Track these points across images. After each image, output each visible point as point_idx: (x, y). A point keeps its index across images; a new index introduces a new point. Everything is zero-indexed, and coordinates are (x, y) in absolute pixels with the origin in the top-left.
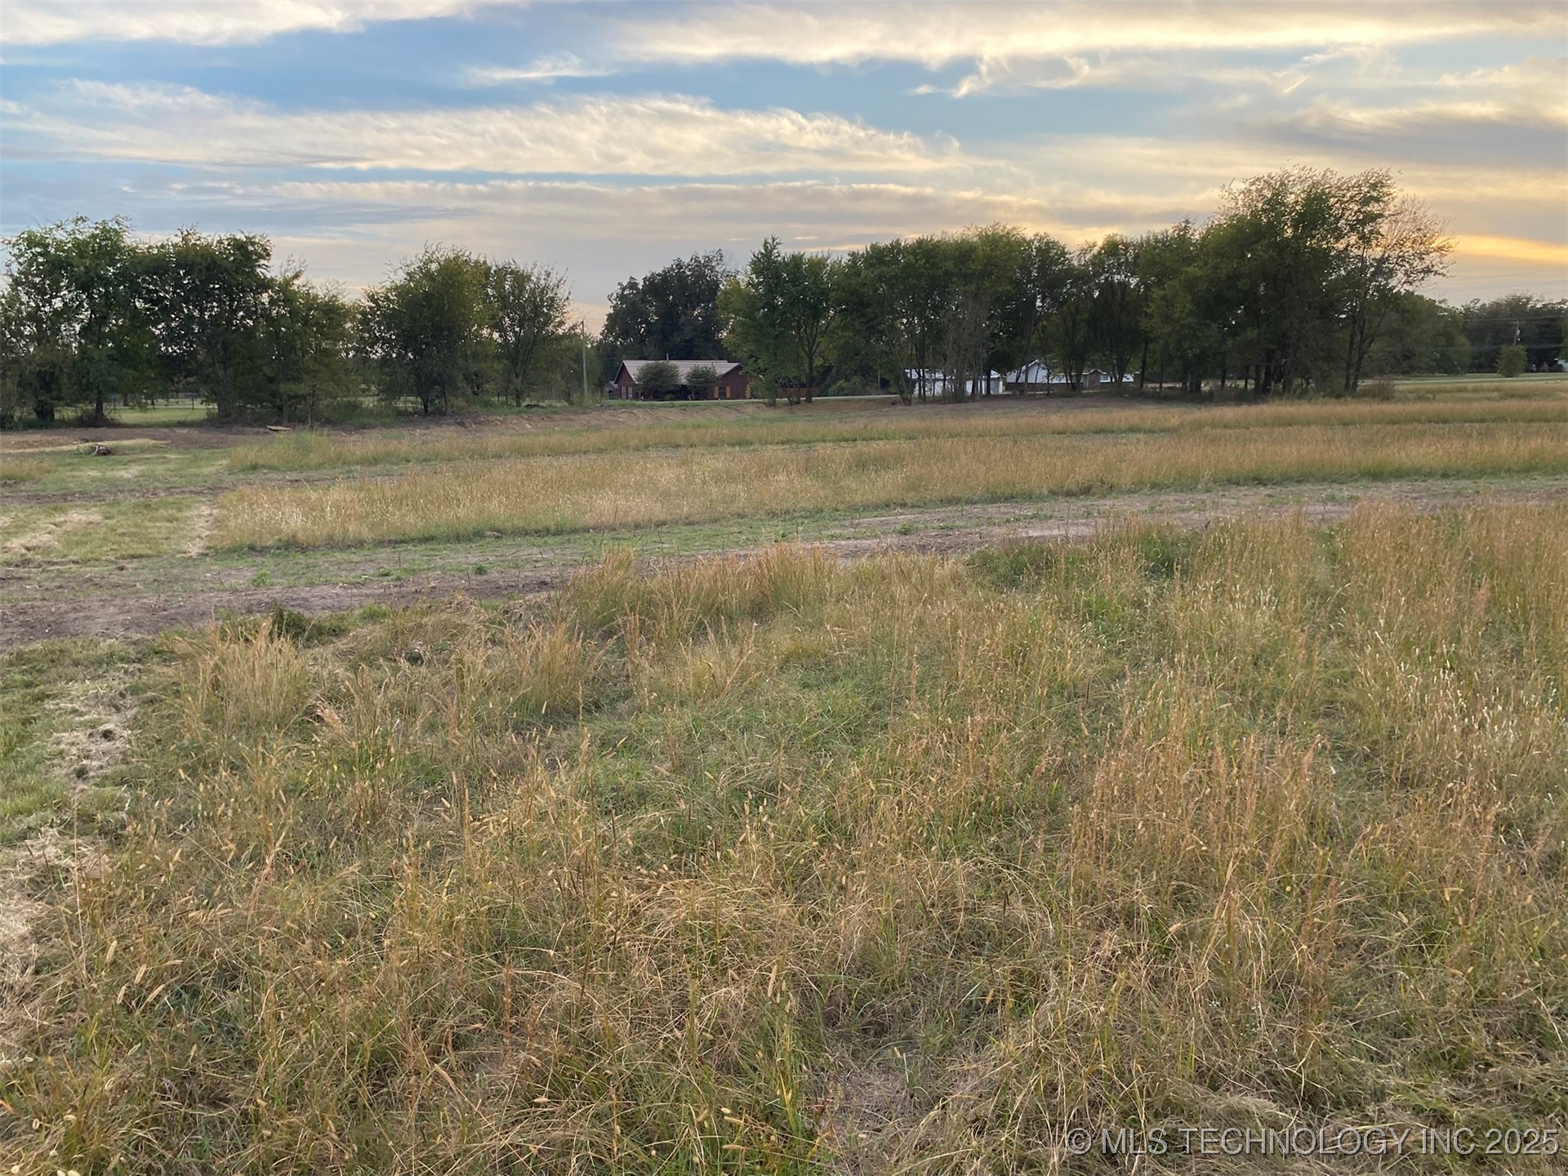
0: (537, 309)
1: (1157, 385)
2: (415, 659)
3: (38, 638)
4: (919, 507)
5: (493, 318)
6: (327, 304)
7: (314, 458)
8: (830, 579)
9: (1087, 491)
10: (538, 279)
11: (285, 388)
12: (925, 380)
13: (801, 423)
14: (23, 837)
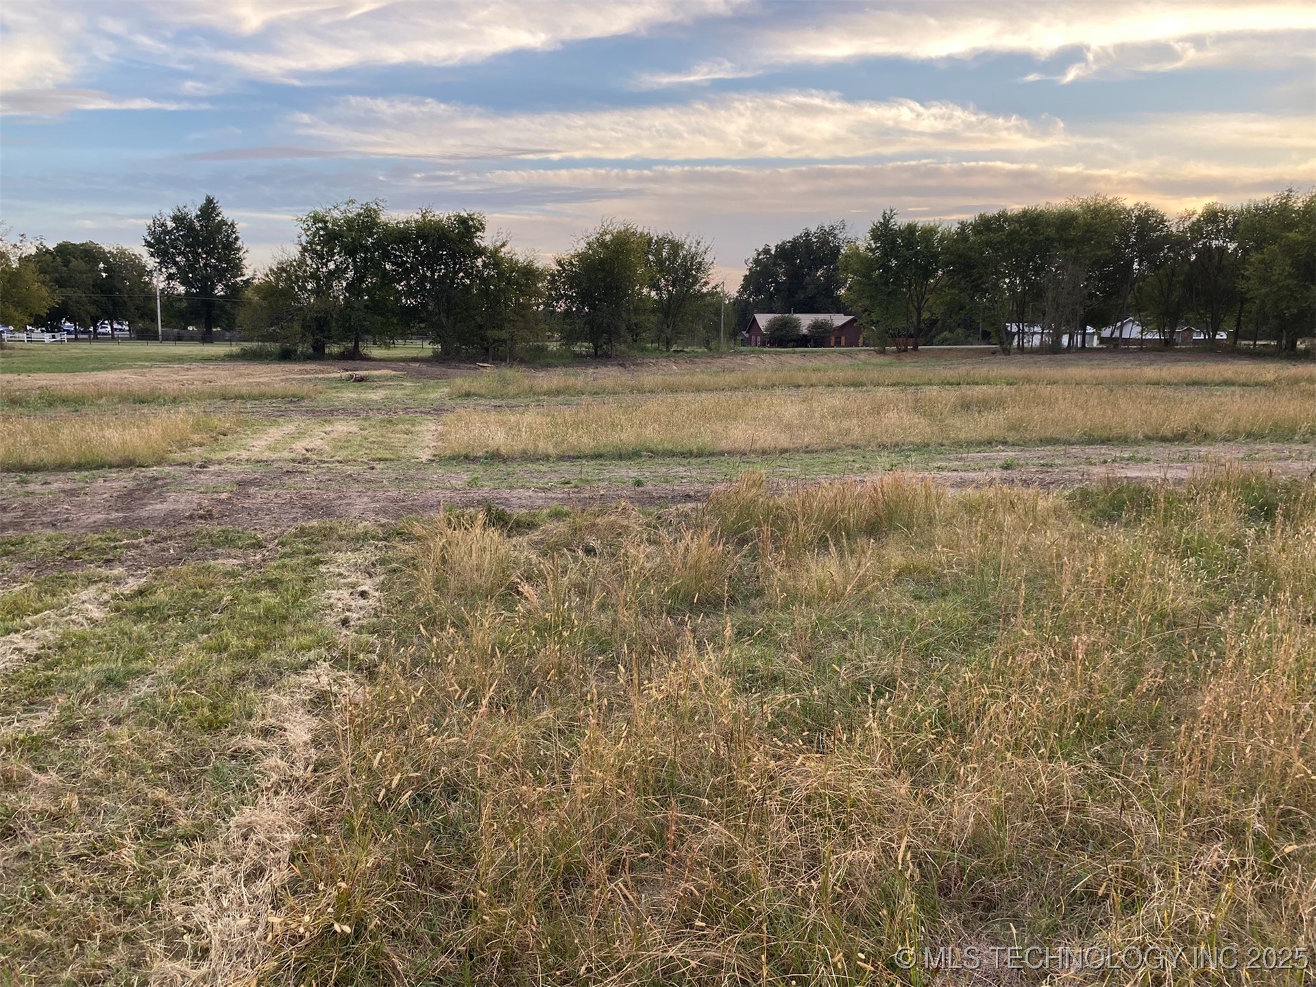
0: (687, 273)
1: (1251, 343)
2: (589, 551)
3: (314, 518)
4: (1019, 445)
5: (652, 280)
6: (525, 267)
7: (512, 389)
8: (938, 506)
9: (1181, 437)
10: (690, 247)
11: (493, 334)
12: (1024, 333)
13: (908, 368)
14: (305, 666)
